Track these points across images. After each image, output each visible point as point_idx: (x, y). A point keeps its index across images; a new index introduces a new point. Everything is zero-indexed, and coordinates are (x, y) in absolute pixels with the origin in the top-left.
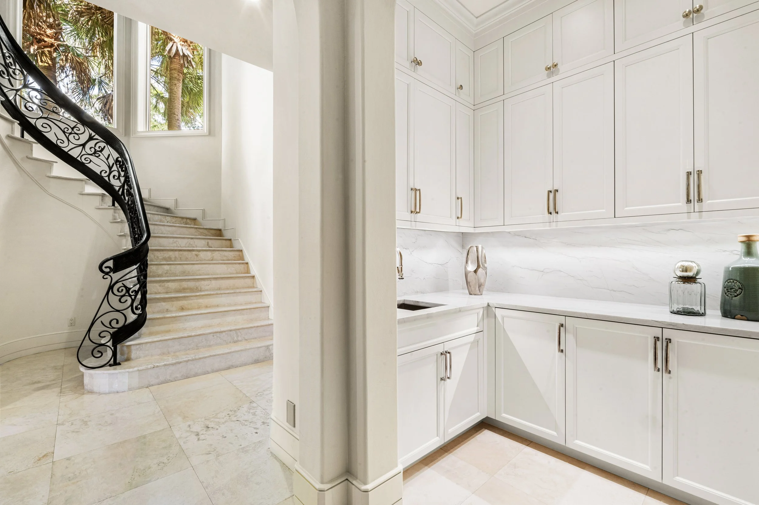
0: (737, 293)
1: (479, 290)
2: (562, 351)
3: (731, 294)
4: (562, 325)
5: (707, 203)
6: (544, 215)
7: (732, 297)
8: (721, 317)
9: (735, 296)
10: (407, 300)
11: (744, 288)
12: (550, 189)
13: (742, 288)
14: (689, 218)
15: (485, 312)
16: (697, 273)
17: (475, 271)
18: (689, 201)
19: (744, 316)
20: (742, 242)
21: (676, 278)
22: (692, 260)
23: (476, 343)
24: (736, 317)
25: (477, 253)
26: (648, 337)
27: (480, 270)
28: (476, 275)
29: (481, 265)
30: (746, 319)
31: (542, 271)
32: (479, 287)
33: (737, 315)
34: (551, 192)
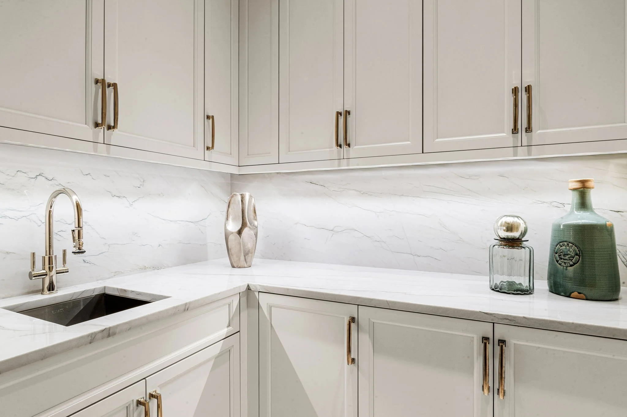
0: (573, 261)
1: (245, 260)
2: (353, 360)
3: (565, 263)
4: (353, 320)
5: (537, 132)
6: (331, 149)
7: (567, 267)
8: (548, 292)
9: (571, 266)
10: (110, 288)
11: (582, 254)
12: (340, 110)
13: (580, 253)
14: (515, 154)
15: (244, 300)
16: (524, 234)
17: (240, 232)
18: (515, 130)
19: (583, 294)
20: (574, 190)
21: (497, 241)
22: (518, 215)
23: (226, 353)
24: (572, 295)
25: (242, 204)
26: (473, 337)
27: (246, 231)
28: (240, 237)
29: (248, 222)
30: (584, 297)
31: (332, 230)
32: (245, 256)
33: (573, 292)
34: (341, 114)
